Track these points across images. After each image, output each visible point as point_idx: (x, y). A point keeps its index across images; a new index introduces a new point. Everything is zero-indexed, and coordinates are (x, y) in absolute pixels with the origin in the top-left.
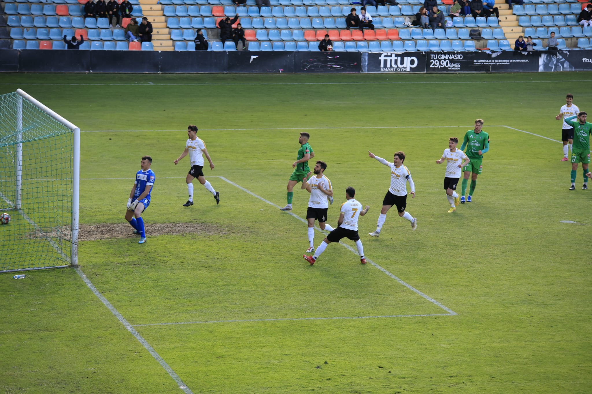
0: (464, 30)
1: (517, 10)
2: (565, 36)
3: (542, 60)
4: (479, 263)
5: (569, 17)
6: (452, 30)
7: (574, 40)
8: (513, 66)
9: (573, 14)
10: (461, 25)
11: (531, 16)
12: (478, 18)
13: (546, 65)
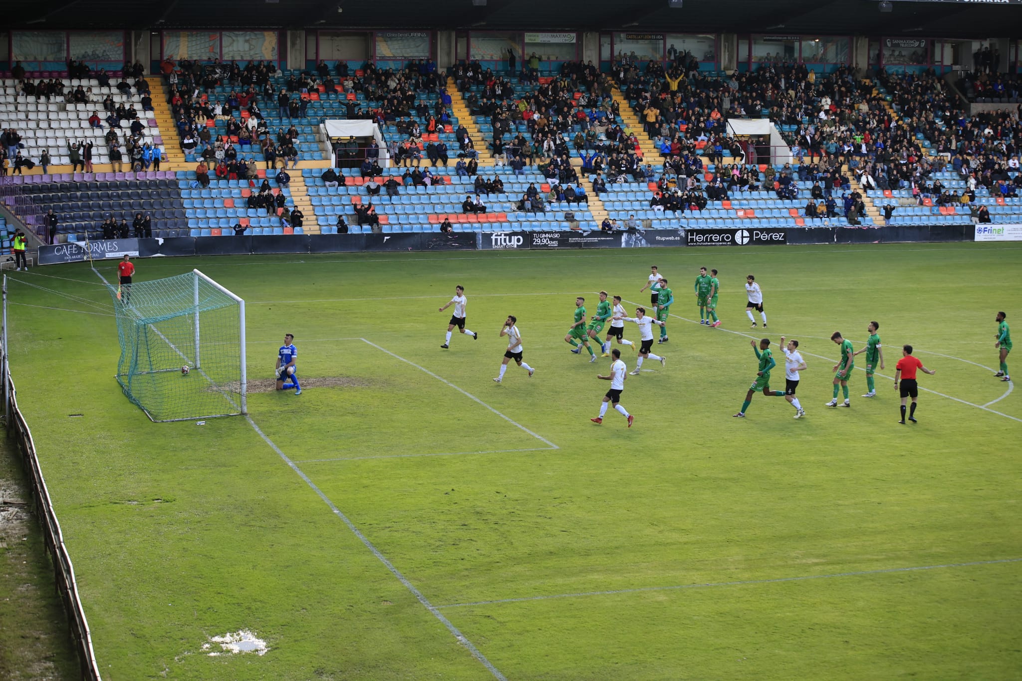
0: (560, 213)
1: (602, 197)
2: (641, 218)
3: (624, 238)
4: (577, 406)
5: (644, 203)
6: (551, 213)
7: (649, 221)
8: (601, 243)
9: (647, 200)
10: (557, 209)
11: (614, 202)
12: (571, 204)
13: (627, 242)
